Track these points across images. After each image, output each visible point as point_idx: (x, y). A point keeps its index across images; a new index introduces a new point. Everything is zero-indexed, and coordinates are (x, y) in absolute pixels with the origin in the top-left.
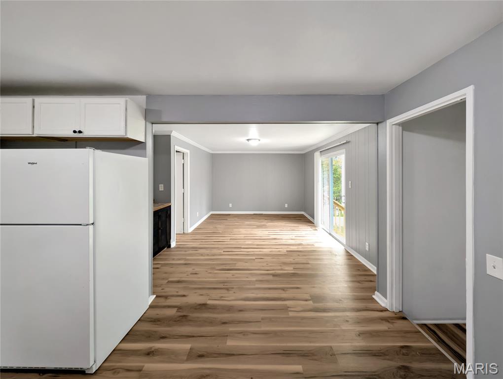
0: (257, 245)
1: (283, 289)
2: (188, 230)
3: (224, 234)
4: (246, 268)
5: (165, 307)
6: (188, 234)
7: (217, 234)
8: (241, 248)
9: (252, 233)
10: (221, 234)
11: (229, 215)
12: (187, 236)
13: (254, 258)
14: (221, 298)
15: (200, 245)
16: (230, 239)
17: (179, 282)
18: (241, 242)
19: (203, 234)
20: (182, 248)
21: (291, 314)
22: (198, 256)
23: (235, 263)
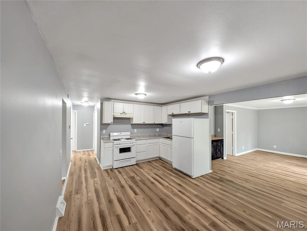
1: (288, 197)
2: (235, 154)
3: (261, 162)
5: (215, 175)
12: (234, 157)
14: (241, 183)
16: (264, 166)
17: (223, 171)
20: (229, 161)
21: (282, 205)
22: (236, 166)
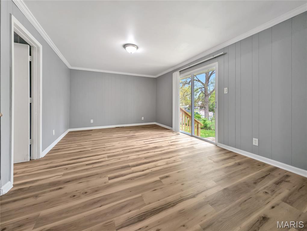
0: (146, 158)
2: (39, 154)
3: (96, 152)
4: (162, 202)
6: (38, 161)
7: (86, 153)
8: (129, 167)
9: (129, 145)
10: (92, 152)
11: (92, 130)
12: (38, 164)
13: (157, 178)
15: (64, 175)
16: (108, 157)
18: (124, 158)
19: (64, 156)
20: (29, 189)
22: (67, 202)
23: (141, 197)
